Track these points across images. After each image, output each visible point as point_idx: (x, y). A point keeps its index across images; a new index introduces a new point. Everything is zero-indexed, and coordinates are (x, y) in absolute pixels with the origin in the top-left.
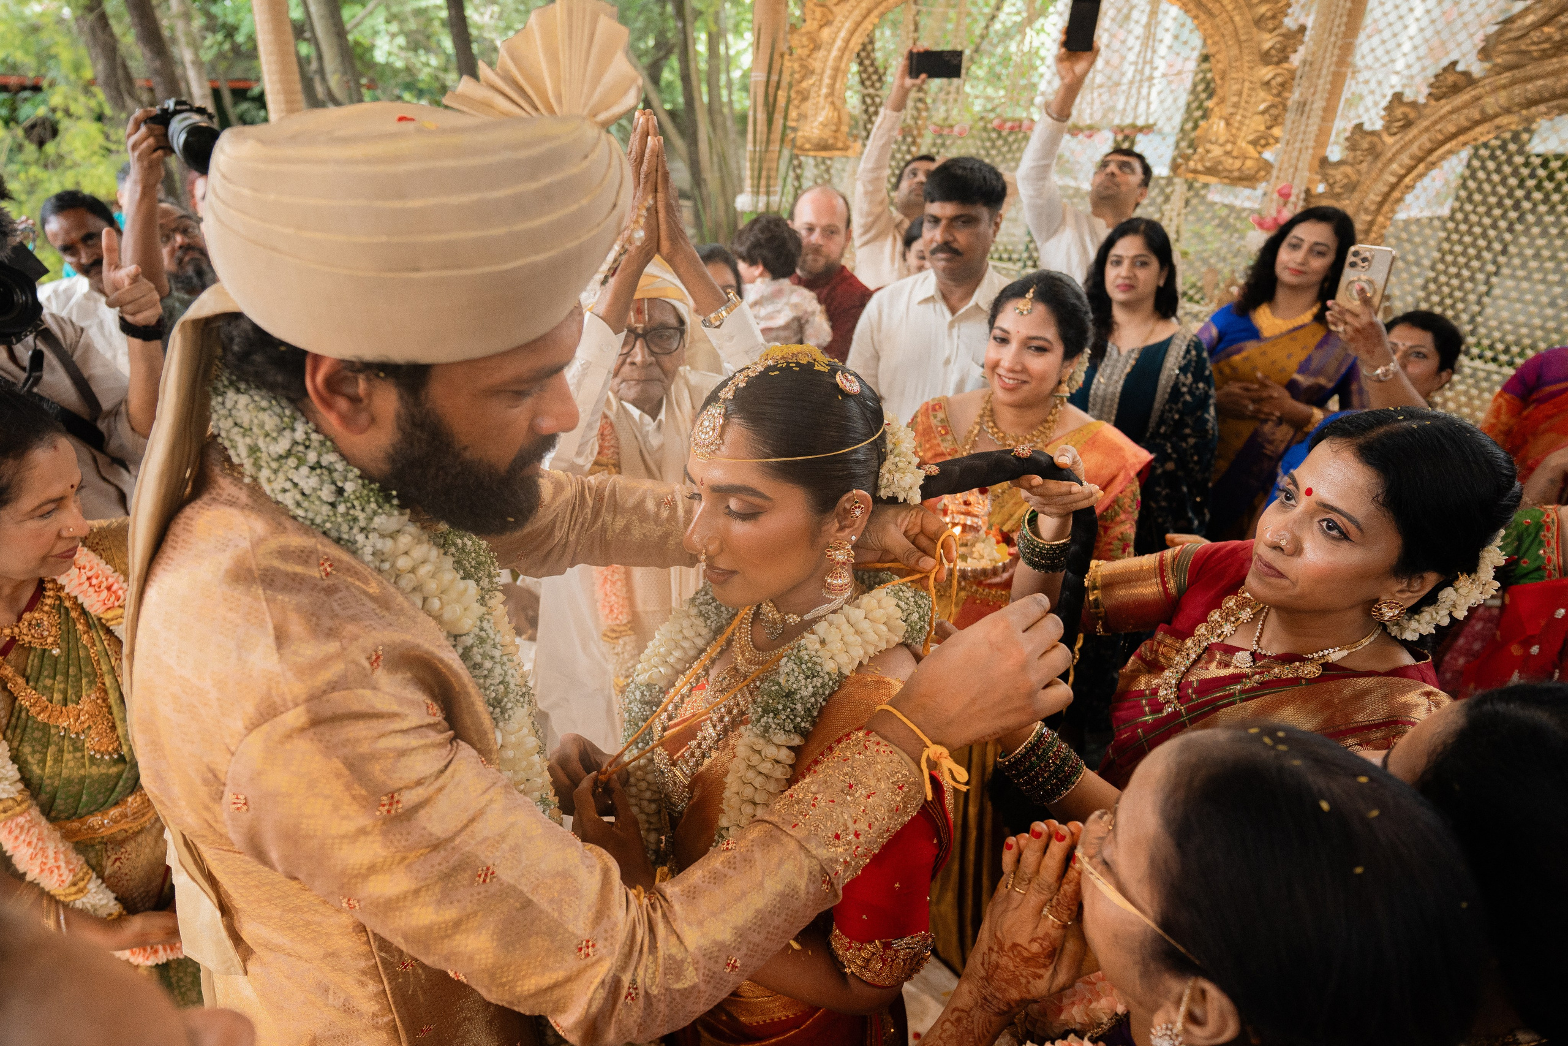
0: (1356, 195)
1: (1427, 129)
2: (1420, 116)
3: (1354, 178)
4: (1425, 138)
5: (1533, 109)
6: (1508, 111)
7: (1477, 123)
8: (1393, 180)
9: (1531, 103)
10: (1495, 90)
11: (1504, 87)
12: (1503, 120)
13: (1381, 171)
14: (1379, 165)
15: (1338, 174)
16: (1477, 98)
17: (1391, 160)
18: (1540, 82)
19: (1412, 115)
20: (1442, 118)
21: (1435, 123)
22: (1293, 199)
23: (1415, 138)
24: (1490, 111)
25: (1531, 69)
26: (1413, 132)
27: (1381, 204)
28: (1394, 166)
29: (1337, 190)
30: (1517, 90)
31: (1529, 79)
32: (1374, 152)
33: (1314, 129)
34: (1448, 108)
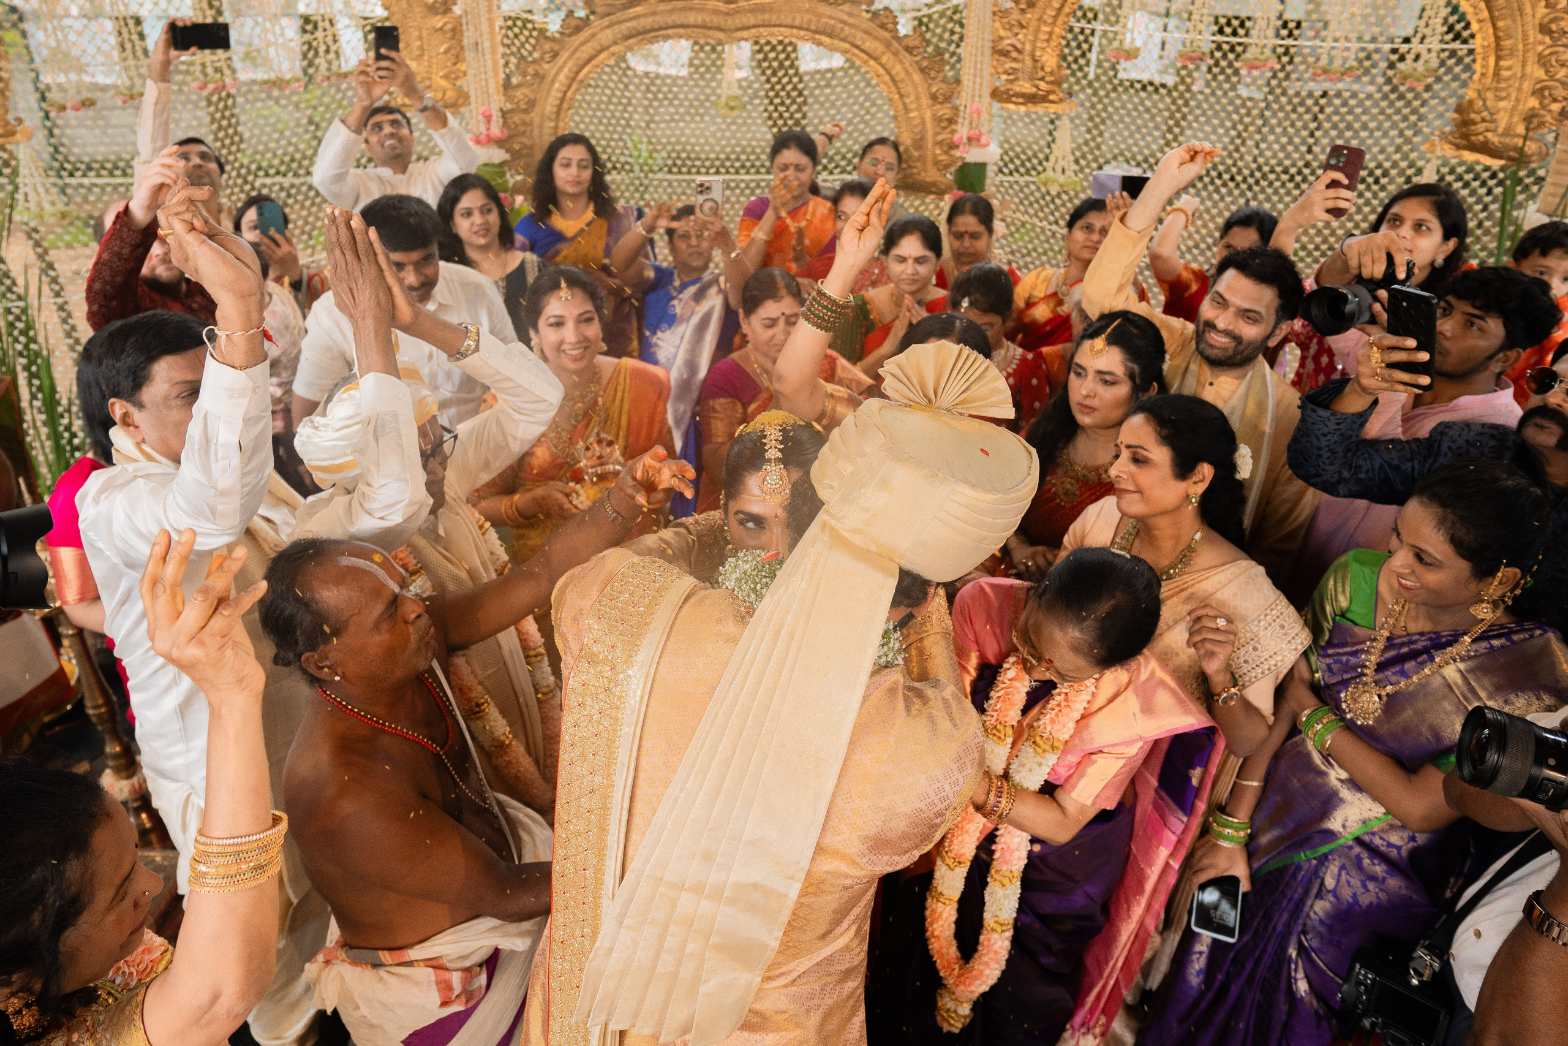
0: (537, 109)
1: (570, 57)
2: (562, 48)
3: (532, 96)
4: (570, 64)
5: (630, 41)
6: (615, 43)
7: (600, 52)
8: (560, 95)
9: (627, 38)
10: (603, 29)
11: (607, 27)
12: (613, 49)
13: (549, 89)
14: (545, 85)
15: (519, 94)
16: (594, 35)
17: (553, 82)
18: (629, 24)
19: (556, 47)
20: (576, 49)
21: (573, 53)
22: (494, 118)
23: (565, 63)
24: (605, 44)
25: (619, 16)
26: (561, 60)
27: (558, 113)
28: (557, 85)
29: (523, 106)
30: (616, 28)
31: (620, 22)
32: (539, 77)
33: (489, 62)
34: (577, 43)
